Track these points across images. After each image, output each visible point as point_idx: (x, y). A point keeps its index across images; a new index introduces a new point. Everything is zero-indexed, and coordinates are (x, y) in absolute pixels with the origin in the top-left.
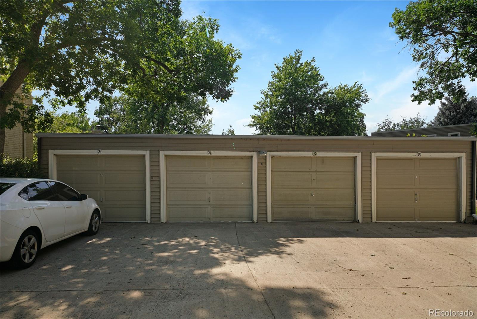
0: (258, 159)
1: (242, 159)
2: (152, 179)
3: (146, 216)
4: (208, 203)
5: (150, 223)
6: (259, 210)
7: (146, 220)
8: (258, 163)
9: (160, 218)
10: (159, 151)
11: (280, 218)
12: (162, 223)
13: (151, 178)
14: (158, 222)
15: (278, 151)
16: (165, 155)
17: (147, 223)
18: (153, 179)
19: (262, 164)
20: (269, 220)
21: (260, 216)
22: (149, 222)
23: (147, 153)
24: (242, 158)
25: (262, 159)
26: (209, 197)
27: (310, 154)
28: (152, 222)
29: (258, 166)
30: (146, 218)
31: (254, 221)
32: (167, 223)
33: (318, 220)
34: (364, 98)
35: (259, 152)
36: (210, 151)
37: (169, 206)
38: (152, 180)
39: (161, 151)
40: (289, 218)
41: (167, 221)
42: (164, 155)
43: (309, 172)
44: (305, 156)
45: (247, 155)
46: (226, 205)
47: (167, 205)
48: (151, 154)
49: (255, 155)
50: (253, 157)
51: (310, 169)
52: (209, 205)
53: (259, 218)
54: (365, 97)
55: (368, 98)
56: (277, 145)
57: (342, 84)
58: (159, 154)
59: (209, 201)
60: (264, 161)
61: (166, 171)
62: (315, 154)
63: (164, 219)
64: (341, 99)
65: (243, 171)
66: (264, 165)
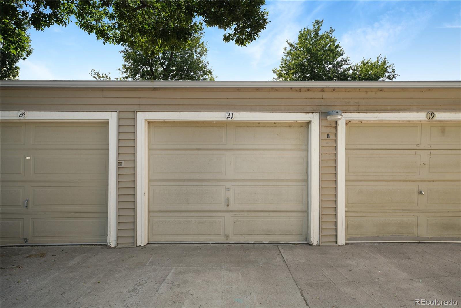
0: (321, 126)
1: (290, 127)
2: (121, 165)
3: (109, 234)
4: (225, 208)
5: (115, 247)
6: (321, 222)
7: (108, 242)
8: (321, 134)
9: (134, 237)
10: (134, 112)
11: (359, 236)
12: (137, 246)
13: (119, 163)
14: (131, 245)
15: (359, 111)
16: (146, 120)
17: (109, 247)
18: (123, 166)
19: (328, 136)
20: (342, 240)
21: (325, 233)
22: (113, 245)
23: (112, 117)
24: (290, 125)
25: (329, 126)
26: (228, 198)
27: (422, 116)
28: (119, 246)
29: (321, 140)
30: (108, 237)
31: (313, 242)
32: (148, 245)
33: (431, 239)
34: (390, 74)
35: (324, 114)
36: (231, 113)
37: (151, 215)
38: (119, 166)
39: (138, 114)
40: (377, 235)
41: (148, 241)
42: (144, 121)
43: (416, 151)
44: (409, 121)
45: (301, 119)
46: (259, 212)
47: (149, 212)
48: (119, 119)
49: (315, 119)
50: (312, 124)
51: (418, 145)
52: (227, 212)
53: (321, 236)
54: (393, 73)
55: (395, 74)
56: (357, 101)
57: (365, 60)
58: (134, 119)
59: (228, 205)
60: (333, 130)
61: (149, 150)
62: (432, 115)
63: (141, 240)
64: (367, 75)
65: (291, 150)
66: (332, 137)
